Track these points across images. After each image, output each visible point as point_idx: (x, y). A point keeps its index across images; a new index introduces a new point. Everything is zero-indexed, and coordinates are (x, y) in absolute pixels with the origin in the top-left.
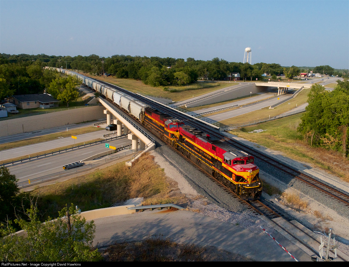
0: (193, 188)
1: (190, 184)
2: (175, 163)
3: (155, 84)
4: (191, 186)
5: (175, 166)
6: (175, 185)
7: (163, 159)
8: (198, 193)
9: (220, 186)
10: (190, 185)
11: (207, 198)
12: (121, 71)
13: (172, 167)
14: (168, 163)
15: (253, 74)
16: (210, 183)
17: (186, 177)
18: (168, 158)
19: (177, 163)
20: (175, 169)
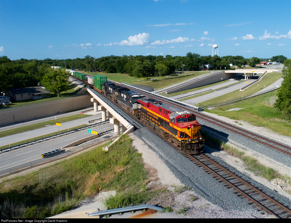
0: (175, 177)
1: (172, 171)
2: (154, 146)
3: (139, 75)
4: (174, 173)
5: (154, 150)
6: (154, 173)
7: (142, 142)
8: (182, 182)
9: (208, 172)
10: (172, 173)
11: (194, 190)
12: (110, 67)
13: (151, 151)
14: (147, 147)
15: (222, 65)
16: (196, 169)
17: (167, 162)
18: (147, 141)
19: (157, 145)
20: (155, 153)
